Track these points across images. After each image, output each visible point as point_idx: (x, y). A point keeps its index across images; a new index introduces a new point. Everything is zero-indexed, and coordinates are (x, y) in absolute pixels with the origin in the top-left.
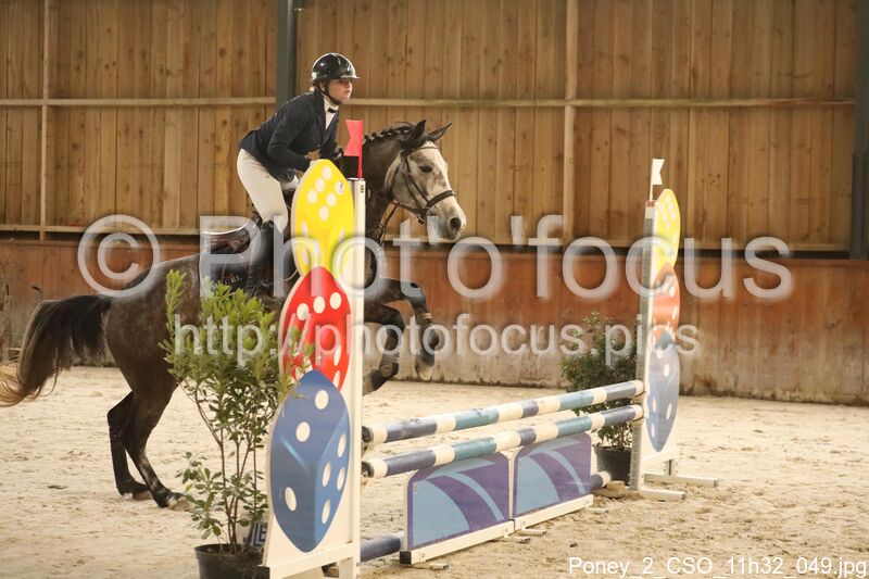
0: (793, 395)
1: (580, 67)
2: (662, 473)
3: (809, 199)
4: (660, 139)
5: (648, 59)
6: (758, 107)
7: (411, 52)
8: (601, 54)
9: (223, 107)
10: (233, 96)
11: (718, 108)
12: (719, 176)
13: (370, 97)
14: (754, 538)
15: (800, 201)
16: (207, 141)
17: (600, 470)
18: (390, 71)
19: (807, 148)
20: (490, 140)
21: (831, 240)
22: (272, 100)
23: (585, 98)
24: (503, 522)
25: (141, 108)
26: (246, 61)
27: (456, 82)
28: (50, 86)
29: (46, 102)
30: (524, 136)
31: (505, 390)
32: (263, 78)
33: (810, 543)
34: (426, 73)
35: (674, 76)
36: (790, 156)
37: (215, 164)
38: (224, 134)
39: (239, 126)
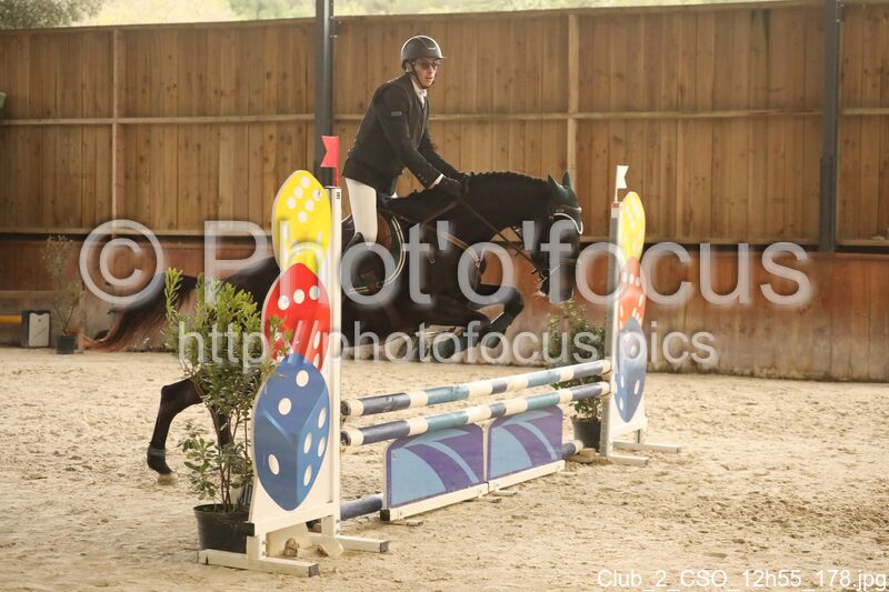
0: (770, 372)
1: (581, 83)
3: (784, 199)
4: (652, 147)
5: (641, 77)
6: (737, 118)
8: (600, 73)
9: (269, 123)
10: (278, 113)
11: (703, 119)
15: (776, 200)
16: (256, 154)
19: (781, 153)
20: (503, 150)
21: (803, 235)
22: (311, 116)
23: (585, 112)
25: (199, 125)
26: (289, 83)
27: (473, 99)
28: (119, 106)
29: (115, 121)
30: (533, 146)
32: (304, 99)
34: (446, 90)
35: (664, 92)
36: (766, 160)
37: (263, 173)
38: (271, 148)
39: (284, 139)
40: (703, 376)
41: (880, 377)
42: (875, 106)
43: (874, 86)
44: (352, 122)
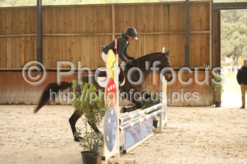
1: (116, 25)
5: (133, 22)
6: (161, 34)
7: (72, 22)
8: (121, 21)
9: (23, 37)
10: (25, 34)
11: (151, 34)
13: (61, 33)
15: (172, 57)
16: (18, 46)
18: (66, 27)
19: (173, 44)
20: (93, 44)
21: (180, 66)
22: (35, 35)
23: (117, 32)
26: (28, 25)
27: (84, 29)
30: (102, 42)
32: (33, 29)
34: (76, 27)
35: (140, 27)
36: (169, 46)
37: (20, 51)
38: (23, 44)
39: (27, 41)
41: (203, 105)
42: (199, 31)
43: (199, 25)
44: (48, 36)
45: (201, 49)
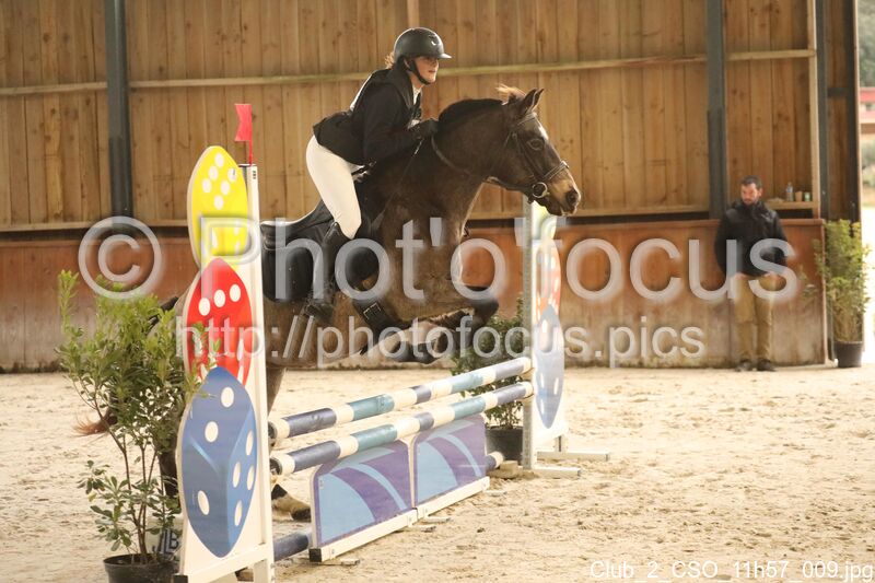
0: (661, 361)
2: (553, 450)
3: (665, 160)
5: (493, 25)
6: (607, 69)
7: (246, 28)
8: (445, 21)
9: (51, 94)
10: (60, 83)
11: (566, 72)
12: (572, 141)
13: (205, 77)
14: (661, 510)
15: (656, 162)
16: (35, 132)
17: (491, 450)
18: (225, 50)
19: (660, 107)
21: (689, 201)
22: (102, 85)
24: (406, 511)
27: (295, 56)
31: (367, 373)
32: (91, 64)
33: (718, 512)
34: (263, 49)
35: (521, 42)
36: (643, 116)
37: (45, 155)
38: (53, 124)
39: (68, 114)
40: (584, 370)
41: (787, 359)
42: (763, 49)
43: (763, 26)
44: (151, 90)
45: (775, 127)
